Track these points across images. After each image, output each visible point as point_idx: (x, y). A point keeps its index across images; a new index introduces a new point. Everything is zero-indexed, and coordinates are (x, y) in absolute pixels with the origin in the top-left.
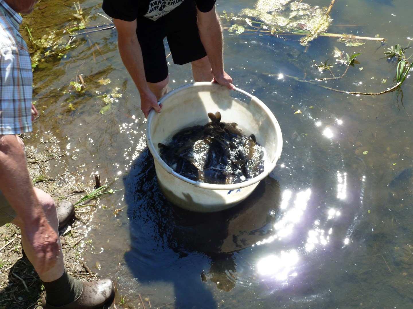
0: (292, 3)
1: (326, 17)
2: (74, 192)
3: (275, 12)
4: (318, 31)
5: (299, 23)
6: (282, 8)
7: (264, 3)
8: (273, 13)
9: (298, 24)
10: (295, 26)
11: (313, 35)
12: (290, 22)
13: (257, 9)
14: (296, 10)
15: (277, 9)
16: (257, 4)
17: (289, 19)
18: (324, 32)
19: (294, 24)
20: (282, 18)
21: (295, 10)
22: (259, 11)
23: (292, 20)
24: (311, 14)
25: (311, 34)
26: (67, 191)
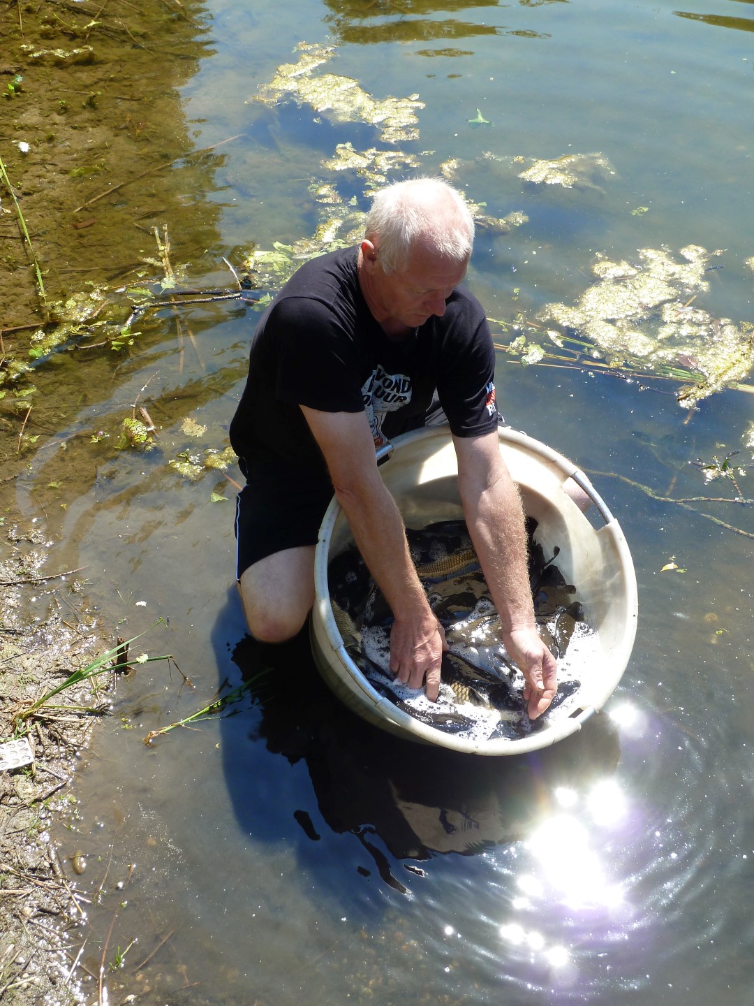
0: (667, 306)
1: (748, 347)
2: (61, 671)
3: (625, 321)
4: (725, 378)
5: (680, 352)
6: (641, 314)
7: (600, 297)
8: (619, 324)
9: (678, 355)
10: (670, 357)
11: (710, 385)
12: (659, 347)
13: (583, 309)
14: (674, 323)
15: (630, 313)
16: (584, 296)
17: (656, 341)
18: (738, 381)
19: (668, 354)
20: (640, 337)
21: (672, 322)
22: (587, 314)
23: (664, 344)
24: (712, 336)
25: (707, 383)
26: (45, 666)
